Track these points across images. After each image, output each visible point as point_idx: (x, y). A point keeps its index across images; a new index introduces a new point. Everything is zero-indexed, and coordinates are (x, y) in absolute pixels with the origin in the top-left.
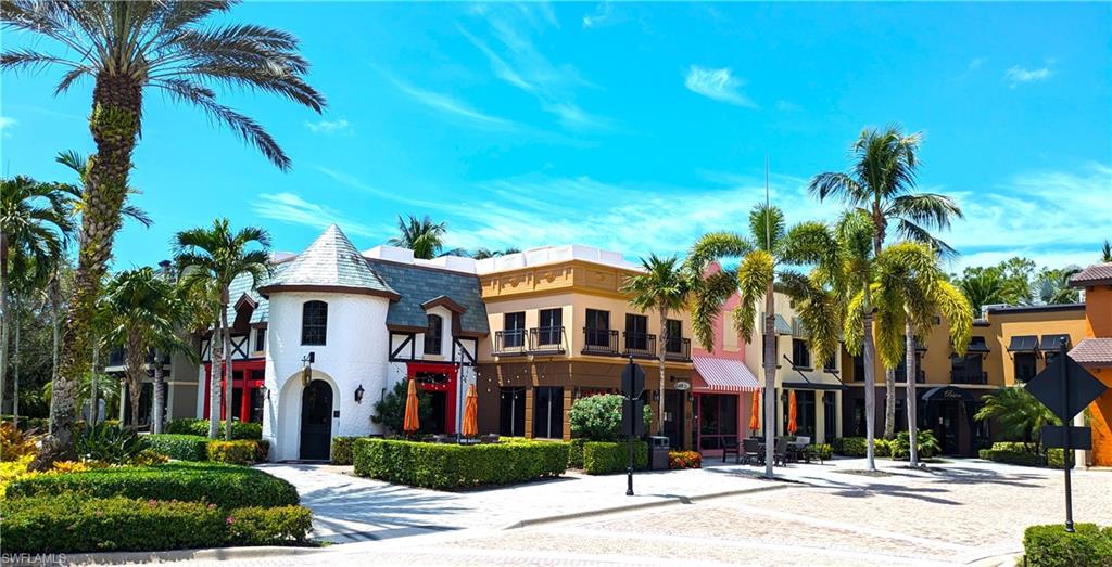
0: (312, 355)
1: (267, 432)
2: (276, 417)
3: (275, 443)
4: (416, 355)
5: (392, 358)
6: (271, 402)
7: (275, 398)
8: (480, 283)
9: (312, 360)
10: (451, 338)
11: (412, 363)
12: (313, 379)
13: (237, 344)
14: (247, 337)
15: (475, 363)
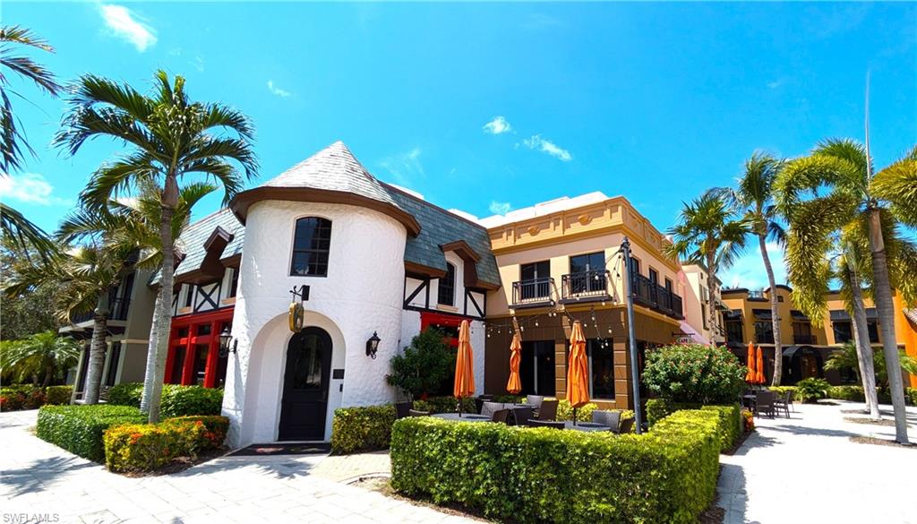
0: (306, 289)
1: (230, 404)
2: (244, 380)
3: (240, 421)
4: (430, 304)
5: (406, 306)
6: (237, 357)
7: (244, 350)
8: (488, 235)
9: (305, 296)
10: (464, 289)
11: (425, 313)
12: (305, 324)
13: (208, 293)
14: (220, 284)
15: (484, 318)
